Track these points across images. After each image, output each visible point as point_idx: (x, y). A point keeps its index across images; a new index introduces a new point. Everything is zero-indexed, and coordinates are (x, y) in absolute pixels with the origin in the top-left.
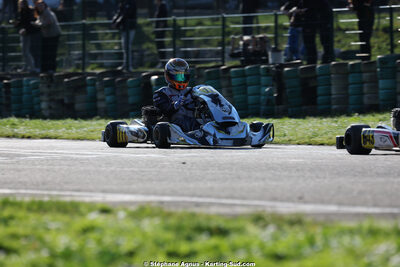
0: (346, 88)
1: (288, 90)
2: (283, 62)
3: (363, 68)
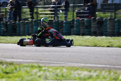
0: (24, 28)
1: (9, 29)
2: (7, 21)
3: (29, 23)
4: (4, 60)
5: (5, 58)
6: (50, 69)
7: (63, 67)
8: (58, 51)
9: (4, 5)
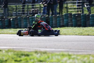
2: (42, 15)
3: (60, 17)
4: (39, 50)
5: (40, 48)
6: (79, 58)
7: (90, 55)
8: (85, 41)
9: (38, 2)
